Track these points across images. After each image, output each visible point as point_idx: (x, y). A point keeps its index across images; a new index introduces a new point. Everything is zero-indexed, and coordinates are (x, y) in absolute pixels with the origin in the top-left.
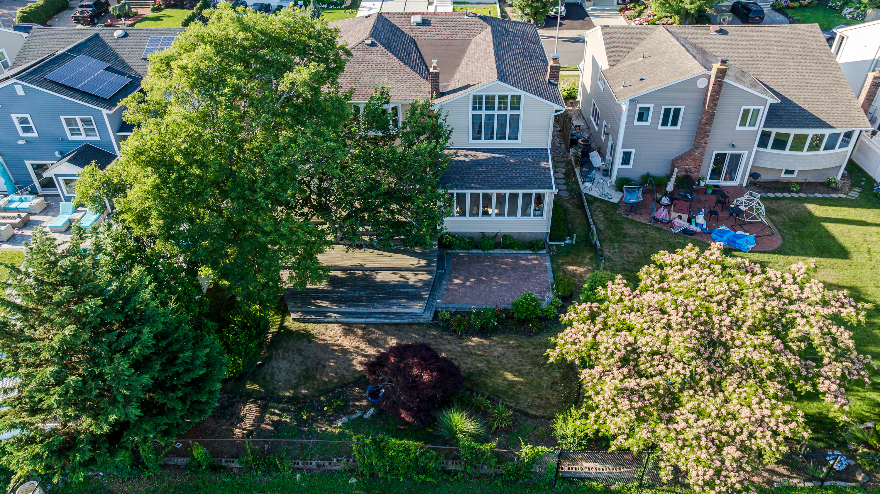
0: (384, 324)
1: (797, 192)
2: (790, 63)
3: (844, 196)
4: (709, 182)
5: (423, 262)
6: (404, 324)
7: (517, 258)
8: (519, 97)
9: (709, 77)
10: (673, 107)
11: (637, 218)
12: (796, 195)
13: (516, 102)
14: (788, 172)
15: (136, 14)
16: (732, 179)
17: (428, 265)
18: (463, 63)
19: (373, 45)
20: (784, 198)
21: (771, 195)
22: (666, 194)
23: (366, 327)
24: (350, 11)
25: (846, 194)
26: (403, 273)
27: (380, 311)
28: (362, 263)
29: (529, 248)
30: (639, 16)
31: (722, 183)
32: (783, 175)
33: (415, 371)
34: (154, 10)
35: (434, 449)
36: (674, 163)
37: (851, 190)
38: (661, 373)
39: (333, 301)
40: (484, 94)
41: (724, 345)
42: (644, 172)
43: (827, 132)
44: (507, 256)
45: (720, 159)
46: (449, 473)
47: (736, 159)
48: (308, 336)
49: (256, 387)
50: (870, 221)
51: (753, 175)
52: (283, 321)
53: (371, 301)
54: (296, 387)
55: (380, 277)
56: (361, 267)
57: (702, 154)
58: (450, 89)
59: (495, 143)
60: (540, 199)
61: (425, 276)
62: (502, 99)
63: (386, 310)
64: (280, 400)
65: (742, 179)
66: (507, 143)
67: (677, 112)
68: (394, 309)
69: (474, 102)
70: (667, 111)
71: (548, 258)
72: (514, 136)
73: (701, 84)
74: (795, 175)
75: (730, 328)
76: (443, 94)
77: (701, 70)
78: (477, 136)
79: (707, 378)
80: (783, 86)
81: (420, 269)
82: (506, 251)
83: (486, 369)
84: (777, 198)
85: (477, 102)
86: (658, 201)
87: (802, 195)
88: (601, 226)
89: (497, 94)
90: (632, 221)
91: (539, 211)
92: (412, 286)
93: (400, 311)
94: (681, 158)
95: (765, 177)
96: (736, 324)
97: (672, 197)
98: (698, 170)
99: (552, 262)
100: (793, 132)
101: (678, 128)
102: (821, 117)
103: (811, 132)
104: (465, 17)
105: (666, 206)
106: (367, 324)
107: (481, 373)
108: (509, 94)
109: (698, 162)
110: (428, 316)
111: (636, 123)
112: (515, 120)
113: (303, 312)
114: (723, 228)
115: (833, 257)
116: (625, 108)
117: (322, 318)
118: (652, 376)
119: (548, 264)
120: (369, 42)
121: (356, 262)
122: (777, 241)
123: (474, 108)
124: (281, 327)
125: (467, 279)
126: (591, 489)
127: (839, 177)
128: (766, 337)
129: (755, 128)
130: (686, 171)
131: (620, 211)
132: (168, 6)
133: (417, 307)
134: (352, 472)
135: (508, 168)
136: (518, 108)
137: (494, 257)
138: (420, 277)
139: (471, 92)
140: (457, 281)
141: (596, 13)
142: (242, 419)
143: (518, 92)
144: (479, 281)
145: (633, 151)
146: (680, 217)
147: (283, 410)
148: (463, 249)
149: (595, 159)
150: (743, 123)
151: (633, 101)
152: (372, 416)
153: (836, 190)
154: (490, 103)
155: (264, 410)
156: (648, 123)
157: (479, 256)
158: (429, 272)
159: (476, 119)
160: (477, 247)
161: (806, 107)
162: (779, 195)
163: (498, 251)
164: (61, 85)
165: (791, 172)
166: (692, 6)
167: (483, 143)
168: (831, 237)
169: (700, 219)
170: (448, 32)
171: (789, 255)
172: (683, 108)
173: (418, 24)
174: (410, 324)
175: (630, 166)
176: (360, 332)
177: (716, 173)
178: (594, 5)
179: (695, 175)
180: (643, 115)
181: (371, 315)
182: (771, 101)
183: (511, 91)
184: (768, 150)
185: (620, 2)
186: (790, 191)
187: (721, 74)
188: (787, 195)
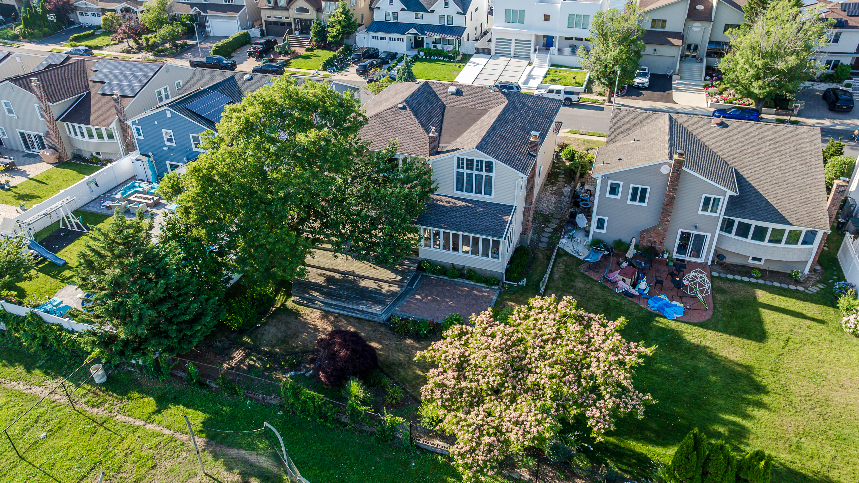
0: (350, 316)
1: (757, 278)
3: (801, 289)
4: (675, 255)
5: (399, 278)
6: (365, 320)
7: (473, 288)
8: (491, 163)
9: (670, 166)
10: (640, 187)
11: (592, 275)
12: (753, 280)
13: (489, 167)
14: (754, 259)
15: (294, 52)
16: (698, 256)
17: (401, 281)
18: (469, 130)
19: (404, 108)
20: (742, 281)
21: (730, 277)
22: (626, 259)
23: (337, 316)
24: (460, 64)
25: (806, 288)
26: (381, 283)
27: (351, 307)
28: (355, 270)
29: (483, 282)
30: (721, 93)
31: (687, 258)
32: (750, 261)
33: (337, 348)
34: (307, 50)
35: (331, 403)
36: (641, 234)
37: (814, 285)
39: (322, 293)
40: (466, 157)
42: (617, 238)
43: (788, 228)
44: (466, 285)
45: (685, 237)
46: (341, 423)
47: (700, 239)
48: (296, 314)
49: (249, 340)
50: (809, 315)
51: (719, 256)
52: (285, 301)
53: (348, 298)
54: (273, 346)
55: (363, 283)
56: (353, 274)
57: (665, 230)
58: (446, 149)
59: (473, 196)
60: (497, 244)
61: (395, 288)
62: (480, 163)
63: (356, 307)
64: (260, 352)
65: (707, 258)
66: (482, 197)
67: (644, 191)
68: (362, 307)
69: (458, 163)
70: (635, 189)
71: (495, 292)
72: (488, 192)
73: (664, 170)
74: (762, 263)
76: (438, 153)
77: (665, 159)
78: (460, 188)
79: (509, 391)
80: (760, 181)
81: (395, 282)
82: (466, 282)
83: (406, 363)
84: (734, 280)
85: (460, 162)
86: (619, 264)
87: (761, 281)
88: (556, 276)
89: (475, 159)
90: (586, 277)
91: (496, 254)
92: (382, 294)
93: (365, 309)
94: (647, 231)
95: (729, 260)
97: (629, 262)
98: (662, 243)
99: (499, 296)
100: (754, 223)
101: (645, 204)
102: (784, 214)
103: (771, 226)
104: (492, 91)
105: (622, 269)
106: (340, 314)
107: (400, 364)
108: (485, 160)
109: (662, 236)
110: (384, 318)
111: (608, 195)
112: (489, 180)
113: (300, 297)
114: (662, 296)
115: (749, 338)
116: (599, 181)
117: (310, 304)
119: (495, 297)
120: (401, 106)
121: (351, 269)
122: (706, 316)
123: (458, 167)
124: (283, 305)
125: (427, 296)
127: (806, 271)
129: (717, 215)
130: (651, 243)
131: (582, 268)
132: (319, 48)
133: (377, 309)
134: (281, 406)
135: (476, 216)
136: (491, 171)
137: (457, 284)
138: (392, 288)
139: (456, 155)
140: (418, 297)
142: (231, 359)
143: (491, 159)
144: (434, 300)
145: (606, 219)
146: (624, 280)
147: (259, 359)
148: (434, 274)
149: (581, 220)
150: (705, 209)
151: (606, 177)
152: (311, 375)
153: (797, 282)
154: (470, 164)
155: (247, 356)
156: (619, 197)
157: (445, 282)
158: (400, 286)
159: (460, 175)
160: (445, 274)
161: (773, 202)
162: (738, 277)
163: (460, 280)
164: (194, 113)
165: (759, 260)
166: (761, 91)
167: (464, 194)
168: (760, 321)
171: (708, 328)
172: (649, 188)
173: (453, 94)
174: (369, 321)
175: (604, 231)
176: (332, 318)
177: (682, 248)
178: (681, 79)
179: (659, 247)
180: (614, 190)
181: (344, 308)
182: (730, 193)
183: (485, 158)
184: (733, 236)
185: (708, 78)
186: (751, 276)
187: (679, 164)
188: (746, 279)
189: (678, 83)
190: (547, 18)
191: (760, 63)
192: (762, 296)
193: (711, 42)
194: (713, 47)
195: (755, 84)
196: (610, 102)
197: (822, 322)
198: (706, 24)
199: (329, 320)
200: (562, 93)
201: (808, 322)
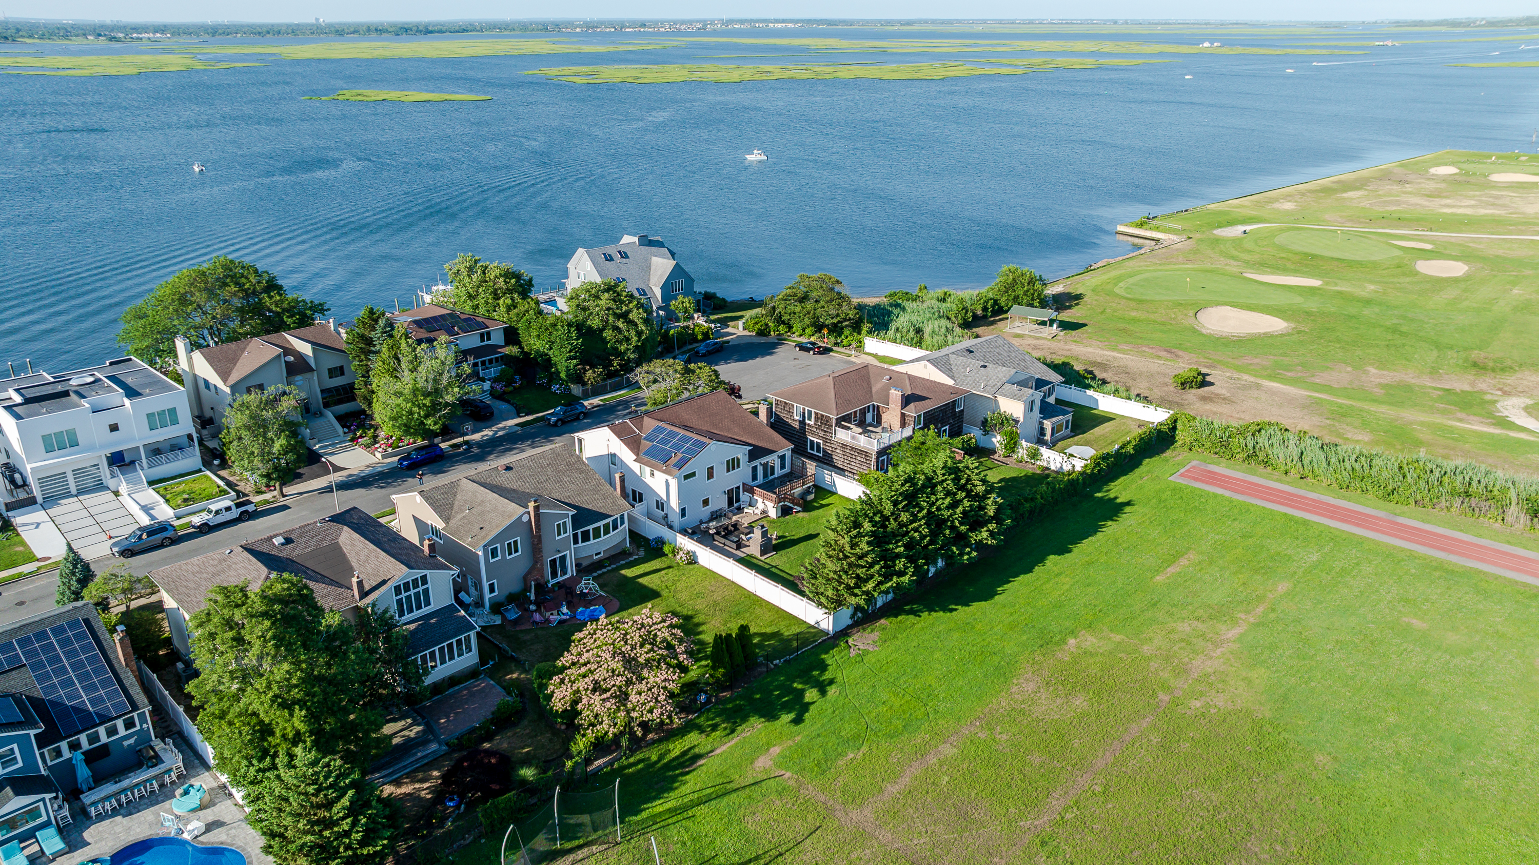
0: (417, 768)
1: (609, 566)
2: (565, 479)
3: (637, 556)
4: (552, 582)
5: (409, 721)
6: (431, 761)
7: (468, 688)
8: (425, 575)
9: (529, 513)
10: (512, 541)
11: (523, 627)
12: (609, 568)
13: (424, 579)
14: (596, 554)
16: (565, 574)
17: (414, 720)
18: (354, 564)
20: (604, 573)
21: (596, 574)
22: (531, 603)
23: (408, 775)
26: (403, 733)
27: (411, 760)
29: (472, 678)
31: (560, 579)
32: (595, 557)
35: (522, 791)
36: (525, 578)
37: (639, 551)
38: (614, 686)
40: (401, 582)
41: (634, 659)
43: (610, 520)
45: (553, 563)
47: (563, 559)
50: (659, 567)
51: (578, 565)
53: (399, 758)
57: (542, 565)
59: (416, 614)
60: (468, 639)
61: (418, 728)
62: (415, 581)
63: (414, 759)
65: (572, 571)
66: (425, 610)
67: (516, 542)
68: (419, 755)
69: (395, 590)
70: (509, 544)
71: (488, 679)
72: (428, 603)
73: (525, 519)
74: (602, 555)
75: (631, 650)
76: (366, 594)
77: (523, 510)
78: (402, 614)
79: (635, 676)
80: (569, 497)
81: (411, 725)
82: (457, 688)
84: (601, 574)
85: (397, 589)
87: (613, 566)
89: (410, 579)
90: (521, 631)
91: (469, 649)
92: (416, 737)
93: (424, 753)
94: (529, 573)
95: (585, 563)
96: (633, 648)
97: (536, 603)
98: (543, 577)
99: (492, 679)
100: (590, 527)
101: (520, 553)
102: (602, 511)
103: (601, 524)
104: (319, 525)
105: (536, 611)
106: (410, 772)
108: (419, 576)
109: (542, 570)
110: (445, 747)
111: (491, 560)
112: (426, 592)
115: (652, 598)
116: (480, 553)
118: (610, 689)
119: (492, 682)
122: (616, 604)
123: (396, 595)
125: (448, 716)
126: (605, 773)
127: (629, 545)
128: (648, 647)
129: (568, 534)
130: (537, 580)
131: (508, 628)
133: (433, 746)
135: (436, 627)
136: (427, 583)
137: (452, 696)
138: (415, 731)
139: (387, 585)
140: (442, 720)
141: (329, 450)
143: (424, 572)
144: (456, 714)
145: (495, 581)
146: (552, 614)
148: (428, 699)
149: (465, 597)
150: (559, 534)
151: (485, 547)
152: (465, 809)
153: (631, 554)
154: (407, 586)
156: (499, 558)
157: (441, 700)
158: (419, 725)
159: (400, 602)
161: (590, 507)
162: (600, 572)
163: (451, 690)
165: (599, 553)
166: (437, 426)
167: (409, 616)
168: (644, 587)
169: (565, 610)
170: (313, 543)
171: (628, 609)
172: (518, 538)
173: (283, 544)
174: (436, 759)
175: (496, 593)
176: (407, 779)
177: (554, 574)
178: (319, 442)
179: (542, 581)
180: (494, 553)
181: (405, 767)
182: (571, 513)
183: (418, 573)
184: (580, 544)
185: (346, 430)
186: (605, 567)
187: (536, 508)
188: (604, 570)
189: (321, 448)
190: (114, 428)
191: (427, 402)
192: (629, 573)
193: (322, 391)
194: (325, 395)
195: (429, 421)
196: (284, 496)
197: (669, 567)
198: (308, 375)
199: (406, 783)
200: (234, 507)
201: (663, 572)
